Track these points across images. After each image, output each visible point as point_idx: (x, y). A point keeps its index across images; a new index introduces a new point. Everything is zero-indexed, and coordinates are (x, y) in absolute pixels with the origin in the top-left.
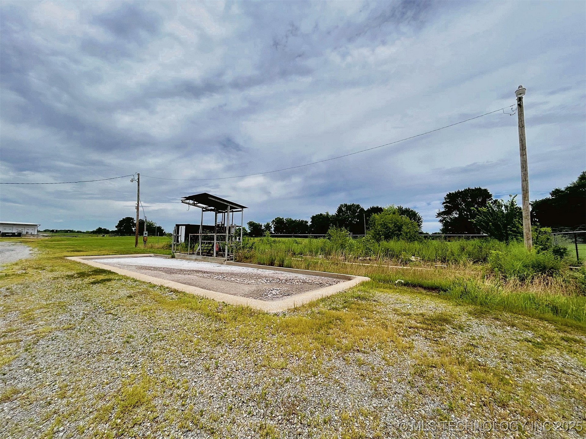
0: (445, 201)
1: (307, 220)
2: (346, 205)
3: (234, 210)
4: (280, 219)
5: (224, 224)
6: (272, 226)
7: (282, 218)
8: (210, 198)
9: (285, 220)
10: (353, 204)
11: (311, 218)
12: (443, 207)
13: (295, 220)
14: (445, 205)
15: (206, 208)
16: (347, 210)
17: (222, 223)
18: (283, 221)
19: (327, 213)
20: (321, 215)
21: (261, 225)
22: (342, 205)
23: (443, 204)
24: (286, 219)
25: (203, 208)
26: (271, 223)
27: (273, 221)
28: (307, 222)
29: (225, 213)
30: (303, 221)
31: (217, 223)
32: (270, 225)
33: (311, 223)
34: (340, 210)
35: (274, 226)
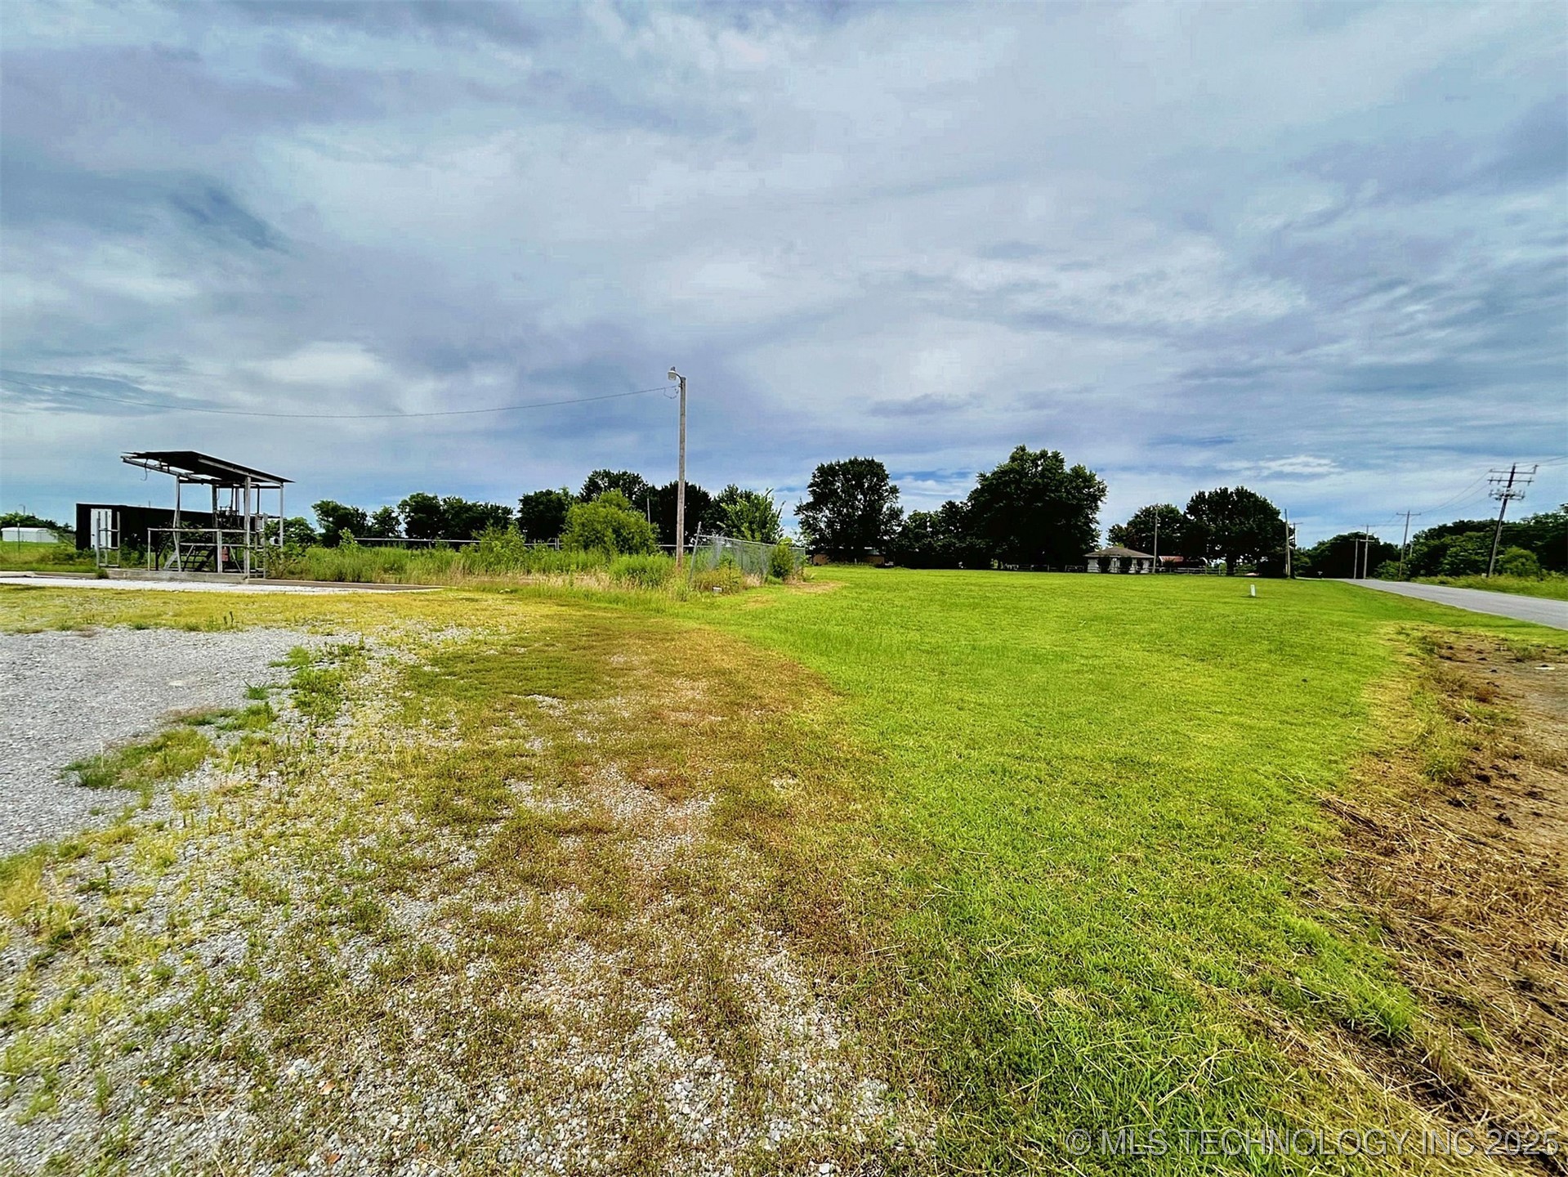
1: (509, 507)
2: (607, 474)
3: (261, 484)
4: (425, 498)
5: (237, 511)
6: (401, 518)
7: (431, 496)
8: (202, 461)
9: (442, 503)
10: (624, 472)
11: (521, 500)
13: (474, 505)
15: (186, 476)
16: (611, 485)
17: (231, 508)
18: (437, 507)
19: (563, 489)
20: (549, 493)
21: (364, 516)
22: (596, 473)
24: (445, 501)
25: (180, 475)
26: (396, 510)
27: (404, 504)
28: (507, 511)
29: (237, 488)
30: (498, 508)
31: (219, 509)
32: (394, 515)
33: (519, 515)
34: (591, 485)
35: (407, 517)
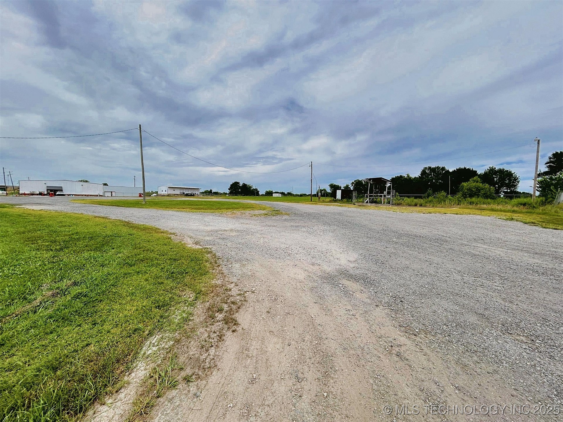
0: (549, 161)
2: (430, 168)
4: (359, 181)
7: (361, 180)
9: (363, 182)
10: (438, 167)
12: (546, 167)
14: (549, 165)
16: (431, 172)
19: (408, 175)
20: (401, 176)
22: (426, 168)
23: (546, 164)
26: (350, 186)
27: (353, 183)
34: (424, 172)
